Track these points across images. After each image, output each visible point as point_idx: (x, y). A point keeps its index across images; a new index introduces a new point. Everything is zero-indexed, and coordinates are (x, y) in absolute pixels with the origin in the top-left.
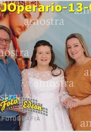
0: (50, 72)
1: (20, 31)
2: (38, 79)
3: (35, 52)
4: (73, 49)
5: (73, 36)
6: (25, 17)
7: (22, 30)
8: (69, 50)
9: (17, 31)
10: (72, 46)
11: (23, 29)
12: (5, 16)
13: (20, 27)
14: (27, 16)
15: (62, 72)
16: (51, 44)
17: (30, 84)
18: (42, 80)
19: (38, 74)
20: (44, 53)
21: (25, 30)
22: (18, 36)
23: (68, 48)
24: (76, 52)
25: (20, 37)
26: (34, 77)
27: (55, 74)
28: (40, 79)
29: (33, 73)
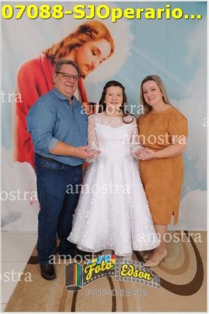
0: (121, 118)
1: (87, 71)
2: (107, 125)
3: (104, 94)
4: (150, 93)
5: (149, 78)
6: (94, 54)
7: (90, 70)
8: (145, 95)
9: (84, 70)
10: (149, 90)
11: (91, 68)
12: (70, 52)
13: (87, 66)
14: (96, 53)
15: (135, 119)
16: (123, 85)
17: (97, 132)
18: (112, 126)
19: (107, 120)
20: (115, 95)
21: (93, 69)
22: (84, 77)
23: (143, 92)
24: (152, 97)
25: (86, 78)
26: (102, 123)
27: (126, 121)
28: (109, 125)
29: (100, 118)
